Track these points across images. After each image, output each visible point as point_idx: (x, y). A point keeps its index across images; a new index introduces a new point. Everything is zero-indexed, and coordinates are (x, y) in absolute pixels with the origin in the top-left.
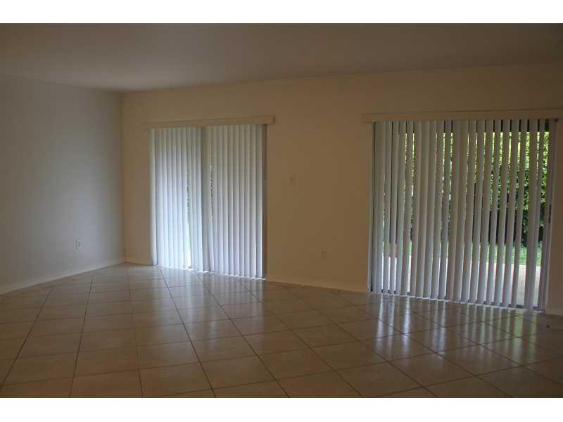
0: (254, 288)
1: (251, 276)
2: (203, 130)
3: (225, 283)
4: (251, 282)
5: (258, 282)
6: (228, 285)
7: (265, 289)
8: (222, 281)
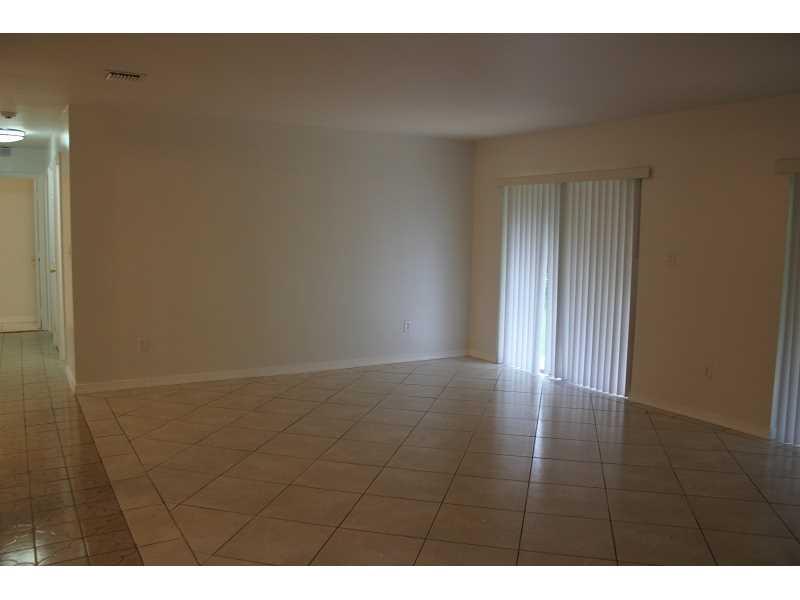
0: (614, 408)
1: (611, 392)
2: (564, 186)
3: (578, 396)
4: (610, 399)
5: (618, 401)
6: (581, 398)
7: (627, 411)
8: (575, 393)
